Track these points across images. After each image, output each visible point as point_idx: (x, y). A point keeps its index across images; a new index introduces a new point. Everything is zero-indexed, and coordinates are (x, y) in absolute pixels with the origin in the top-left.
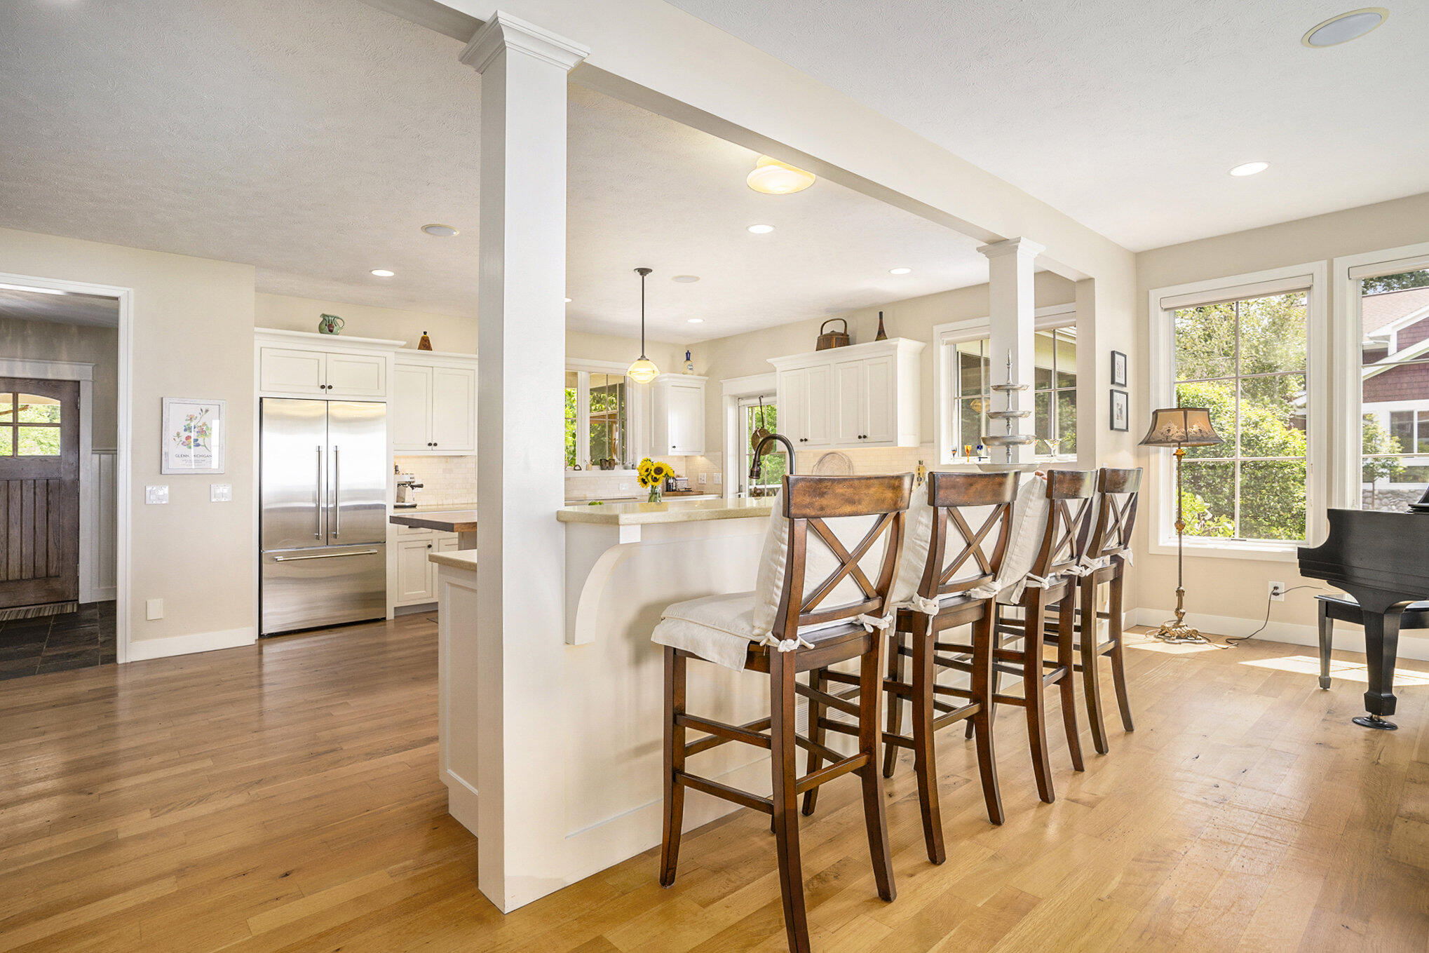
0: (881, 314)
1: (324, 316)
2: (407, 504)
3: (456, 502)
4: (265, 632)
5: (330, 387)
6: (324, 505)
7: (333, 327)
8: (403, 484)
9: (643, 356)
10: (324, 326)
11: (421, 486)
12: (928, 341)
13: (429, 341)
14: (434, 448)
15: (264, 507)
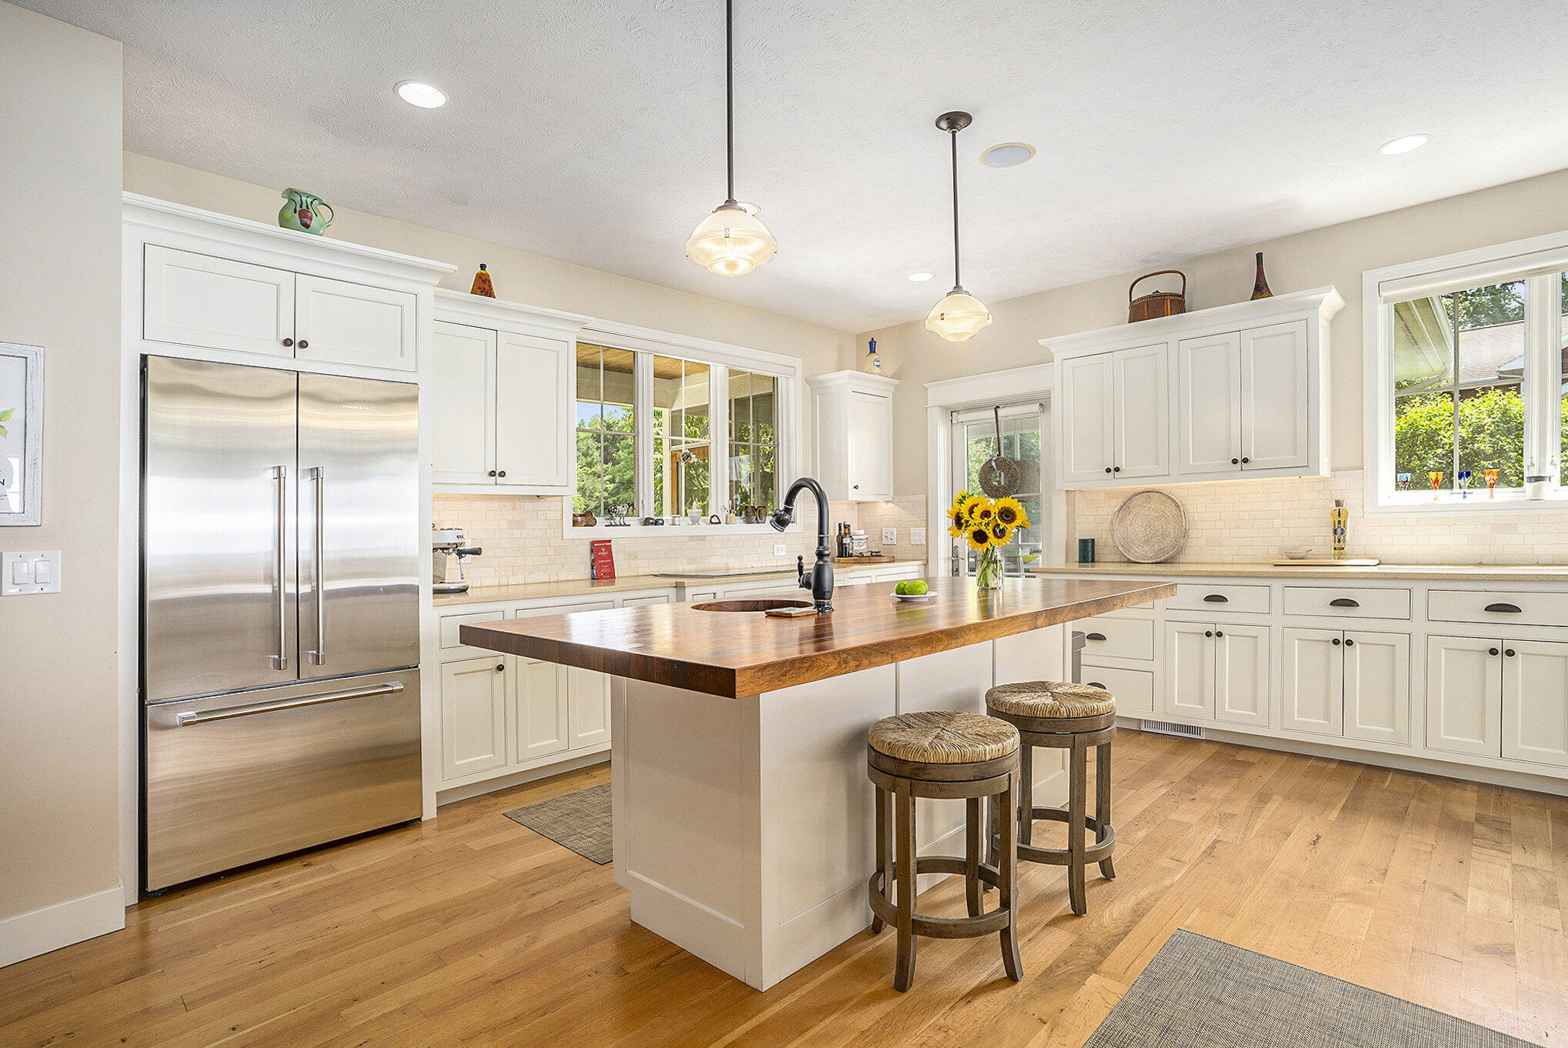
0: (1259, 256)
1: (291, 193)
2: (453, 587)
3: (530, 579)
4: (151, 887)
5: (303, 344)
6: (291, 589)
7: (311, 219)
8: (443, 549)
9: (957, 287)
10: (290, 213)
11: (477, 552)
12: (1354, 296)
13: (490, 282)
14: (500, 480)
15: (151, 596)
